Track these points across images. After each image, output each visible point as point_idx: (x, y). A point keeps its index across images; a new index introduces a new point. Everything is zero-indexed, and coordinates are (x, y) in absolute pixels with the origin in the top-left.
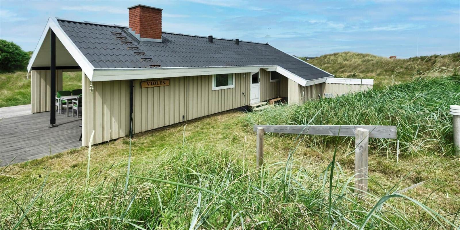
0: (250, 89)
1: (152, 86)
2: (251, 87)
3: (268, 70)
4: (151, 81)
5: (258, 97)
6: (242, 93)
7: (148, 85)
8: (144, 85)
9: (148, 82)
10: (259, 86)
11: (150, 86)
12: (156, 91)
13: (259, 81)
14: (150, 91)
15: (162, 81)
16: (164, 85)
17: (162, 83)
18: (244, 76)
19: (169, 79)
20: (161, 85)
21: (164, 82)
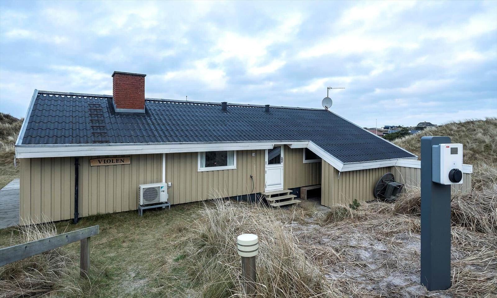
0: (264, 172)
1: (105, 165)
2: (266, 169)
3: (292, 147)
4: (105, 159)
5: (279, 182)
6: (249, 176)
7: (100, 163)
8: (95, 163)
9: (100, 159)
10: (282, 168)
11: (102, 164)
12: (111, 170)
13: (282, 162)
14: (102, 170)
15: (120, 159)
16: (122, 163)
17: (120, 161)
18: (253, 154)
19: (130, 157)
20: (118, 164)
21: (123, 160)
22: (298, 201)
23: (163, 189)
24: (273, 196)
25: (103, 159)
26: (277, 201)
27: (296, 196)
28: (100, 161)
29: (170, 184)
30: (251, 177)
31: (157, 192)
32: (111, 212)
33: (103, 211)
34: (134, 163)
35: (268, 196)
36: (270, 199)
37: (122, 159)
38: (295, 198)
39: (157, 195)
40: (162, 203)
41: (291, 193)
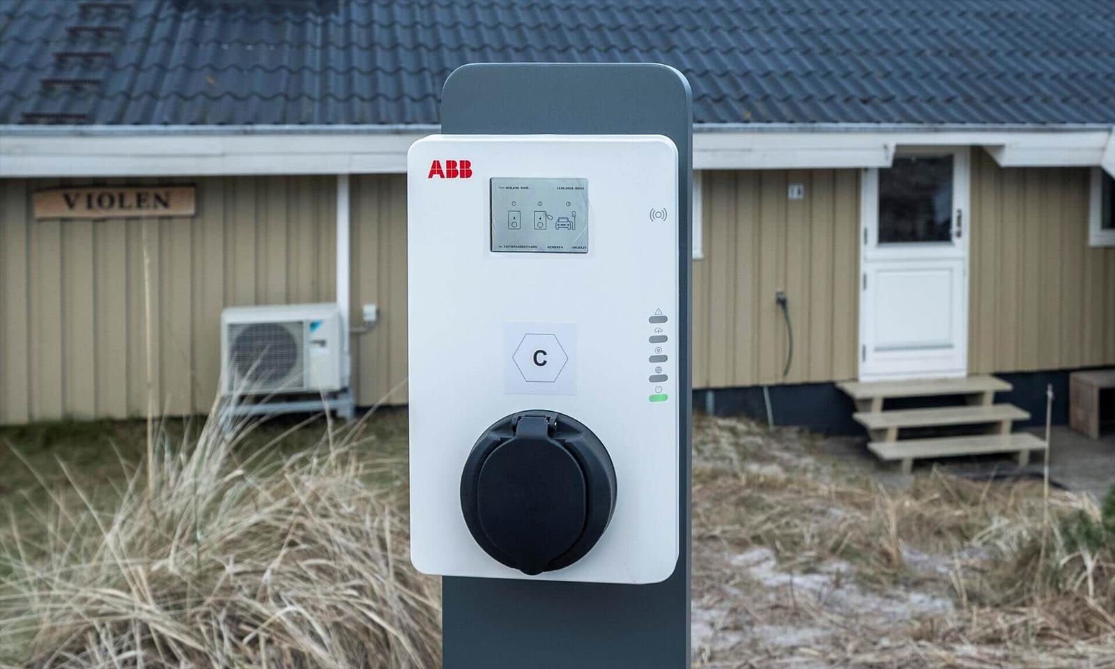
0: (855, 282)
1: (93, 215)
2: (866, 268)
3: (1007, 159)
4: (90, 191)
6: (769, 300)
7: (71, 207)
9: (72, 193)
10: (962, 267)
11: (80, 211)
12: (115, 237)
13: (959, 234)
14: (81, 239)
15: (152, 191)
16: (162, 211)
17: (151, 200)
18: (795, 192)
19: (196, 186)
20: (144, 213)
21: (163, 197)
22: (1027, 442)
23: (317, 334)
24: (891, 404)
25: (84, 192)
26: (906, 434)
27: (1023, 415)
28: (72, 198)
29: (370, 311)
30: (782, 302)
31: (294, 346)
32: (120, 413)
33: (85, 408)
34: (214, 212)
35: (867, 402)
36: (873, 419)
37: (162, 192)
38: (1017, 426)
39: (294, 356)
40: (315, 396)
41: (999, 398)
